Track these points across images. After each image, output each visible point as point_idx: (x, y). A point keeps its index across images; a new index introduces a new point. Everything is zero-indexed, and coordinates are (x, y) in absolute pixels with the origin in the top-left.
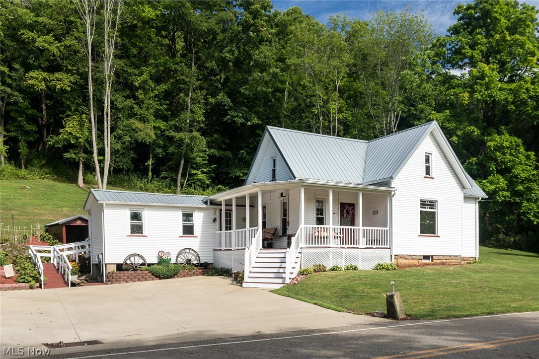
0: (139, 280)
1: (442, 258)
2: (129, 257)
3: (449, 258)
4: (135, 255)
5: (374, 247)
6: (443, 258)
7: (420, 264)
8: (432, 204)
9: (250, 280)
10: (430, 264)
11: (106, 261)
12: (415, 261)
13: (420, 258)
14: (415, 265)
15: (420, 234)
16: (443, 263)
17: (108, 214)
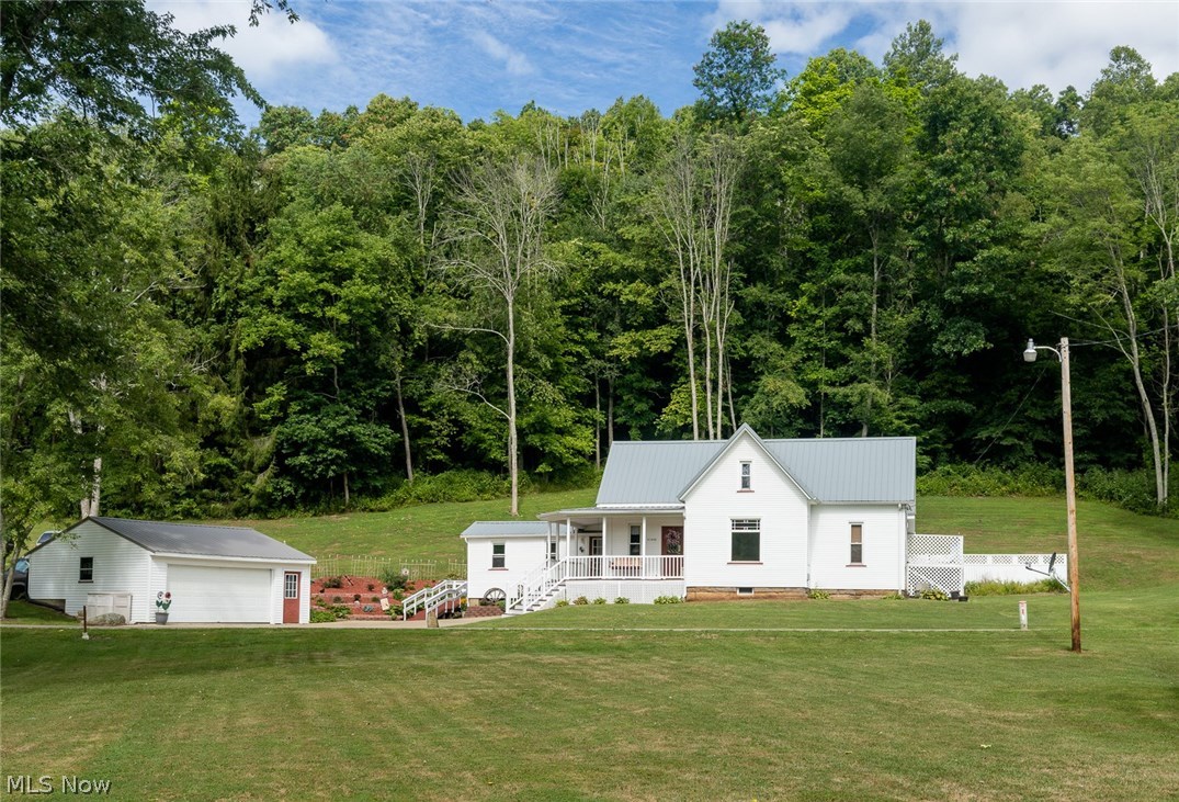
0: (487, 614)
1: (768, 590)
2: (490, 592)
4: (495, 589)
6: (771, 590)
7: (733, 598)
8: (754, 523)
9: (512, 612)
10: (748, 598)
11: (469, 596)
12: (724, 595)
13: (732, 590)
14: (723, 599)
15: (730, 561)
16: (770, 597)
17: (471, 547)
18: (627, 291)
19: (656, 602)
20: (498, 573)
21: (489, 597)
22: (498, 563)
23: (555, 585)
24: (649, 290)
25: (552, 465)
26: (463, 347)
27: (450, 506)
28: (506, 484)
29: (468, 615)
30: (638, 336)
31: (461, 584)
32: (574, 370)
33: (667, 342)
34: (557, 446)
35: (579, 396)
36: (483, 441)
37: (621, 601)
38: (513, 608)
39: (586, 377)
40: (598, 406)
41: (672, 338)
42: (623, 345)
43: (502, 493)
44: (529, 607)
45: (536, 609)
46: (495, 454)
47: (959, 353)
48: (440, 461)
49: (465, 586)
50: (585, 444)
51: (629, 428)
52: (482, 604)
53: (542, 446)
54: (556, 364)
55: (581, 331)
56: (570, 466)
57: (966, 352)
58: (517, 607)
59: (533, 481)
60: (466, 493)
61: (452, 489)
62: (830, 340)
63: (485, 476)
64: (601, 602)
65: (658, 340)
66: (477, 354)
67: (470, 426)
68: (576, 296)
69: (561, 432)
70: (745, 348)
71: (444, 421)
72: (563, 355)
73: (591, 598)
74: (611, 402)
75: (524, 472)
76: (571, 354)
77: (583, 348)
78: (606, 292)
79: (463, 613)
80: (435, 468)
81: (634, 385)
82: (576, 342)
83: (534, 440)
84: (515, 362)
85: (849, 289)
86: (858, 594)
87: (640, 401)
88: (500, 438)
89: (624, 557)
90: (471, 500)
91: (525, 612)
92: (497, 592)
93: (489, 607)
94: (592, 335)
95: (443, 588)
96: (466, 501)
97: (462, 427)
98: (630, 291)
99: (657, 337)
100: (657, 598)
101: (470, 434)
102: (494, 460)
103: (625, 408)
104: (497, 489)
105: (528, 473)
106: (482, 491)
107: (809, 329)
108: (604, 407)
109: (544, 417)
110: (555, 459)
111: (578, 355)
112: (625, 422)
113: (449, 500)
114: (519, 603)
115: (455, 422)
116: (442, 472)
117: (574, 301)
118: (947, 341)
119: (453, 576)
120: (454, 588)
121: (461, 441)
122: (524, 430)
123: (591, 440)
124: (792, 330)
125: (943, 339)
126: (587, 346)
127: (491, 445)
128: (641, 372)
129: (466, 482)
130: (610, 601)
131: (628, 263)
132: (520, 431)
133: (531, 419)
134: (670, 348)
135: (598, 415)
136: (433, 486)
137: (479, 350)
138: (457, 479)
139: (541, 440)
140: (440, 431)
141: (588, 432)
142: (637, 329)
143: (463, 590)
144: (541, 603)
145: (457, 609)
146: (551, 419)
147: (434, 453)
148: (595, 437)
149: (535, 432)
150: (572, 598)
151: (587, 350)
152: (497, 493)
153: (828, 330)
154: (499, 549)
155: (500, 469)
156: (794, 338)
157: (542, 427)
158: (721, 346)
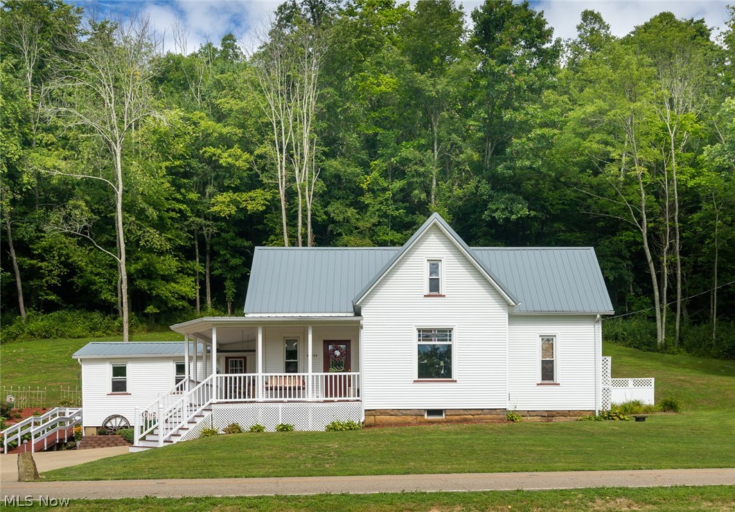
0: (108, 445)
1: (462, 412)
2: (110, 419)
3: (480, 412)
4: (116, 416)
5: (336, 399)
6: (466, 412)
7: (421, 423)
8: (445, 333)
9: (142, 443)
10: (439, 422)
11: (84, 424)
12: (410, 419)
13: (419, 413)
14: (409, 424)
15: (416, 379)
16: (466, 421)
17: (87, 370)
18: (226, 155)
19: (329, 429)
20: (119, 399)
21: (109, 425)
22: (119, 387)
23: (199, 410)
24: (246, 156)
25: (158, 308)
26: (71, 196)
27: (63, 341)
28: (117, 324)
29: (84, 446)
30: (235, 196)
31: (75, 412)
32: (176, 225)
33: (262, 202)
34: (164, 290)
35: (180, 248)
36: (94, 284)
37: (284, 428)
38: (143, 439)
39: (188, 232)
40: (197, 260)
41: (265, 199)
42: (222, 204)
43: (112, 331)
44: (166, 437)
45: (175, 440)
46: (106, 296)
47: (507, 220)
48: (52, 301)
49: (80, 414)
50: (188, 289)
51: (225, 279)
52: (100, 434)
53: (150, 290)
54: (160, 218)
55: (183, 191)
56: (176, 309)
57: (514, 217)
58: (148, 438)
59: (142, 322)
60: (78, 330)
61: (65, 326)
62: (397, 209)
63: (96, 316)
64: (258, 429)
65: (255, 201)
66: (87, 202)
67: (81, 270)
68: (179, 159)
69: (167, 279)
70: (326, 213)
71: (55, 262)
72: (168, 211)
73: (246, 426)
74: (208, 258)
75: (133, 313)
76: (174, 210)
77: (185, 206)
78: (206, 155)
79: (78, 443)
80: (48, 307)
81: (230, 242)
82: (178, 201)
83: (143, 284)
84: (123, 210)
85: (416, 164)
86: (550, 415)
87: (233, 257)
88: (110, 282)
89: (280, 376)
90: (83, 337)
91: (161, 444)
92: (118, 420)
93: (110, 436)
94: (193, 196)
95: (54, 416)
96: (79, 337)
97: (73, 270)
98: (230, 156)
99: (253, 199)
100: (328, 423)
101: (81, 277)
102: (105, 301)
103: (221, 262)
104: (108, 328)
105: (137, 315)
106: (93, 329)
107: (380, 199)
108: (202, 261)
109: (151, 264)
110: (160, 301)
111: (180, 211)
112: (221, 274)
113: (62, 336)
114: (152, 433)
115: (65, 264)
116: (55, 311)
117: (177, 163)
118: (497, 209)
119: (66, 404)
120: (67, 416)
121: (73, 283)
122: (133, 274)
123: (193, 288)
124: (367, 199)
125: (494, 207)
126: (188, 206)
127: (101, 287)
128: (234, 232)
129: (77, 321)
130: (271, 428)
131: (225, 131)
132: (129, 275)
133: (139, 266)
134: (264, 207)
135: (198, 267)
136: (45, 322)
137: (88, 198)
138: (69, 318)
139: (149, 284)
140: (52, 271)
141: (190, 280)
142: (236, 190)
143: (78, 418)
144: (183, 433)
145: (71, 439)
146: (158, 266)
147: (47, 294)
148: (196, 285)
149: (143, 277)
150: (220, 426)
151: (188, 209)
152: (108, 332)
153: (395, 201)
154: (119, 371)
155: (110, 310)
156: (368, 205)
157: (149, 273)
158: (309, 207)
